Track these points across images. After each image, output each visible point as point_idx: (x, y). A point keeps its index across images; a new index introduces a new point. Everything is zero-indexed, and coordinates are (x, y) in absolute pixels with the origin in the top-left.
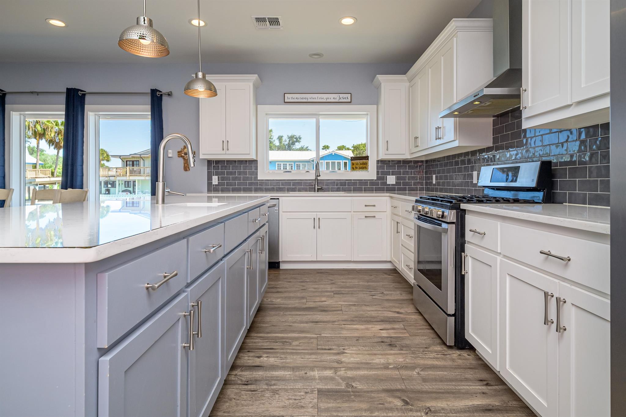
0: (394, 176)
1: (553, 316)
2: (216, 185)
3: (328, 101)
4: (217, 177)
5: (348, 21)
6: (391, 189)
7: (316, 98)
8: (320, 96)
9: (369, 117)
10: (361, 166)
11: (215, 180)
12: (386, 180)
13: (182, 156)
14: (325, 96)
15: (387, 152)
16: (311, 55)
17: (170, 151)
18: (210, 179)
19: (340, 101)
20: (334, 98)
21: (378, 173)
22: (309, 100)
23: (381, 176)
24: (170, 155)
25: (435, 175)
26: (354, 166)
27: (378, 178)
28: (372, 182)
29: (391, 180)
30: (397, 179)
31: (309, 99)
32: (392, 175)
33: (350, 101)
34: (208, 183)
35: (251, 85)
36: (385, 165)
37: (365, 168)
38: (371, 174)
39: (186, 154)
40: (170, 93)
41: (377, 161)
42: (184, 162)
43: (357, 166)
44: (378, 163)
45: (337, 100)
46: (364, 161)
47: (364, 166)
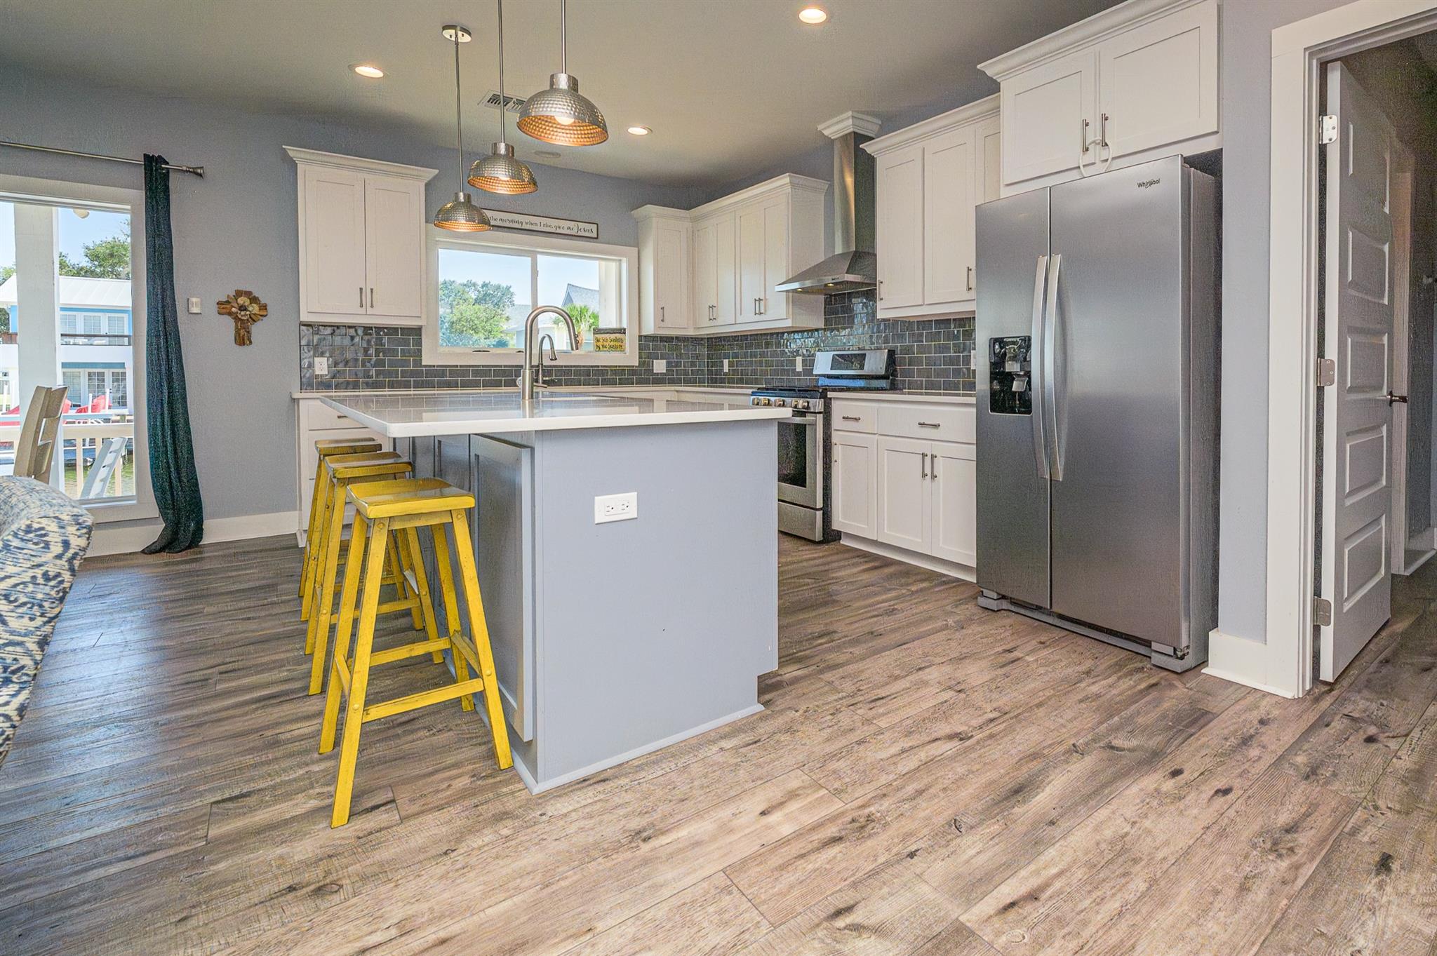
0: (664, 361)
1: (928, 470)
2: (323, 376)
3: (558, 231)
4: (325, 358)
5: (638, 131)
6: (659, 380)
7: (536, 224)
8: (544, 220)
9: (624, 266)
10: (612, 343)
11: (321, 366)
12: (653, 366)
13: (230, 314)
14: (554, 222)
15: (662, 324)
16: (537, 153)
17: (194, 300)
18: (305, 363)
19: (580, 234)
20: (569, 228)
21: (640, 357)
22: (525, 226)
23: (646, 360)
24: (195, 310)
25: (727, 360)
26: (600, 344)
27: (641, 364)
28: (632, 371)
29: (660, 366)
30: (669, 364)
31: (524, 224)
32: (660, 359)
33: (596, 236)
35: (424, 184)
36: (650, 344)
37: (618, 347)
38: (629, 357)
39: (243, 308)
40: (199, 171)
41: (640, 336)
42: (236, 327)
43: (605, 343)
44: (640, 340)
45: (574, 232)
46: (618, 336)
47: (619, 344)
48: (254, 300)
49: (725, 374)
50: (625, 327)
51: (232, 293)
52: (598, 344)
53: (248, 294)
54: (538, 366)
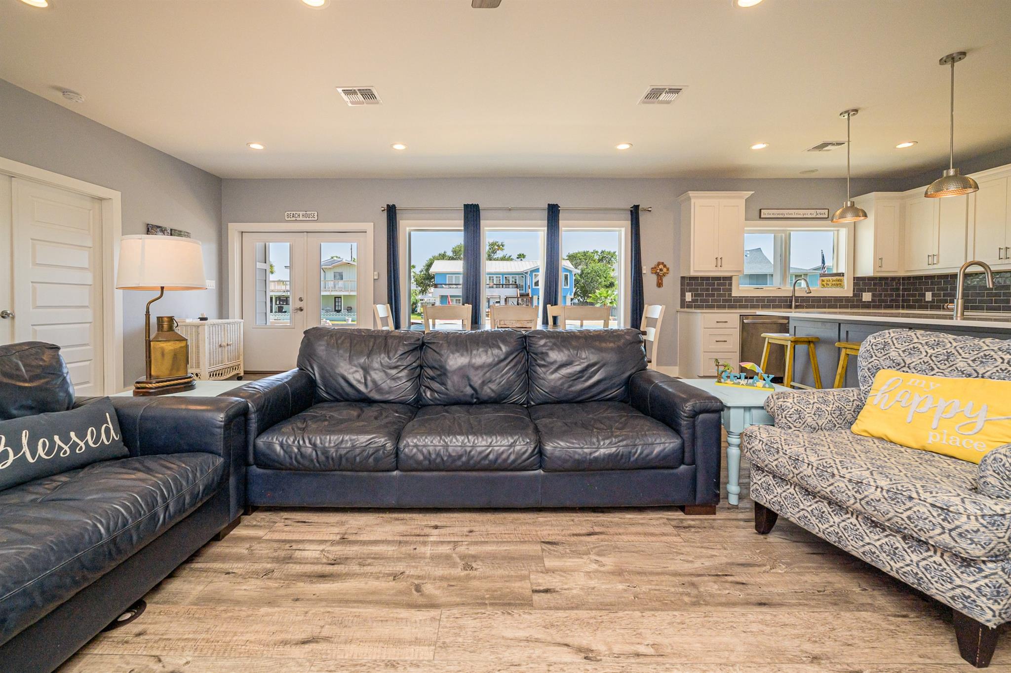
0: (871, 293)
2: (689, 302)
3: (805, 216)
4: (690, 293)
5: (905, 145)
6: (865, 306)
7: (792, 214)
8: (797, 211)
10: (834, 283)
11: (689, 297)
12: (862, 297)
13: (656, 273)
14: (802, 211)
15: (880, 269)
17: (644, 267)
18: (683, 295)
19: (818, 216)
20: (811, 214)
21: (854, 291)
22: (786, 216)
23: (857, 294)
24: (644, 272)
26: (825, 283)
27: (854, 295)
28: (847, 299)
29: (867, 297)
30: (873, 295)
32: (868, 292)
34: (681, 299)
35: (744, 201)
36: (861, 283)
37: (839, 284)
38: (847, 290)
39: (661, 270)
40: (649, 209)
41: (854, 278)
42: (658, 278)
43: (828, 283)
44: (854, 280)
45: (814, 216)
46: (838, 278)
47: (839, 283)
48: (665, 266)
49: (928, 302)
50: (844, 272)
51: (656, 263)
52: (823, 283)
53: (663, 263)
54: (792, 297)
